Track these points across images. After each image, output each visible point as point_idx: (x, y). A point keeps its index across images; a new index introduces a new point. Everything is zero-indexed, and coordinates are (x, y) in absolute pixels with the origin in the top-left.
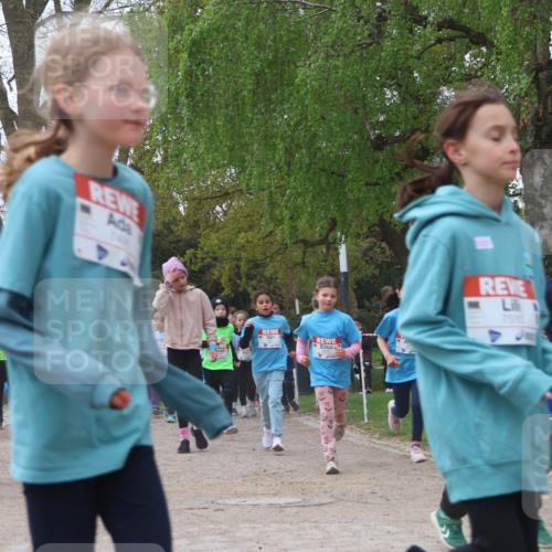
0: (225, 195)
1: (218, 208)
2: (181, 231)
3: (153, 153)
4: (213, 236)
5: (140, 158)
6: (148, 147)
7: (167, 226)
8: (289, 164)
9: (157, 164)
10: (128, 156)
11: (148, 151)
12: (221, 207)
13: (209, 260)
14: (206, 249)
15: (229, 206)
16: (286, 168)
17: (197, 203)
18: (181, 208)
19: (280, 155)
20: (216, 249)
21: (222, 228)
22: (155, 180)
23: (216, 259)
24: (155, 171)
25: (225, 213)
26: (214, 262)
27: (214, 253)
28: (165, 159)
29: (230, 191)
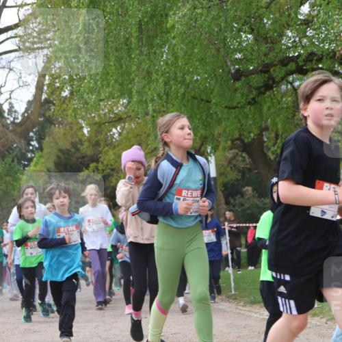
0: (119, 120)
1: (114, 130)
2: (86, 149)
3: (61, 89)
4: (111, 152)
5: (52, 93)
6: (58, 85)
7: (74, 145)
8: (167, 94)
9: (66, 97)
10: (42, 92)
11: (58, 87)
12: (116, 129)
13: (108, 171)
14: (105, 163)
15: (123, 129)
16: (165, 97)
17: (98, 127)
18: (85, 131)
19: (160, 87)
20: (112, 162)
21: (118, 146)
22: (64, 110)
23: (113, 170)
24: (64, 102)
25: (120, 134)
26: (112, 173)
27: (111, 165)
28: (72, 93)
29: (123, 117)
